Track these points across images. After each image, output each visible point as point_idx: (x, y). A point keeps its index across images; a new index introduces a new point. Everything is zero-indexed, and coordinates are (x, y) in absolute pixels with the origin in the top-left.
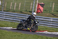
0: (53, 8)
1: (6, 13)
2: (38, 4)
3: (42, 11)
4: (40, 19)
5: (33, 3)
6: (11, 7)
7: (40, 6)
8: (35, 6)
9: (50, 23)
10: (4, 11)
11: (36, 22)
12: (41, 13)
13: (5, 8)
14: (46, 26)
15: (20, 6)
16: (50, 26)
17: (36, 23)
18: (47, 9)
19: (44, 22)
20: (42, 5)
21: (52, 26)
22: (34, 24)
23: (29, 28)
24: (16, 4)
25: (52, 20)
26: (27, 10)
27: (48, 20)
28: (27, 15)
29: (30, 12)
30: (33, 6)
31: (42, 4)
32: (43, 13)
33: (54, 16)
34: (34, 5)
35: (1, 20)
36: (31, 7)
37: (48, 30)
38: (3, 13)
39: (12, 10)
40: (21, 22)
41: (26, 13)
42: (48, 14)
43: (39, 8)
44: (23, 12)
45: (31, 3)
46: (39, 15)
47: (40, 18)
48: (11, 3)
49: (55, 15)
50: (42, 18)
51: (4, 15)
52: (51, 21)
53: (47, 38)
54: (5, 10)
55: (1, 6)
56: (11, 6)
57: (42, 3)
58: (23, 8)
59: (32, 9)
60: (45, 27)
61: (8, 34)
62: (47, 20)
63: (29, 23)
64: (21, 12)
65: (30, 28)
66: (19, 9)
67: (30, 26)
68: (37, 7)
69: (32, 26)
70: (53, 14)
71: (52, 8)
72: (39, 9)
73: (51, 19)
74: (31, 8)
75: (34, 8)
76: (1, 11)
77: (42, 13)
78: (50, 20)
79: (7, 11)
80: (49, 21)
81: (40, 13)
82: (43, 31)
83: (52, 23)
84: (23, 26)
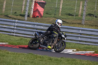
0: (61, 10)
2: (35, 2)
3: (42, 14)
4: (39, 27)
5: (27, 1)
7: (38, 5)
8: (30, 6)
11: (63, 36)
15: (4, 6)
18: (50, 11)
20: (42, 5)
26: (16, 13)
28: (17, 21)
29: (21, 15)
30: (26, 6)
31: (42, 3)
32: (43, 18)
34: (28, 4)
36: (23, 7)
41: (15, 17)
42: (51, 19)
43: (37, 10)
44: (10, 16)
46: (36, 21)
50: (42, 25)
53: (50, 59)
57: (42, 1)
58: (10, 9)
59: (25, 10)
63: (50, 38)
64: (7, 16)
65: (52, 46)
66: (4, 10)
68: (33, 7)
69: (55, 42)
71: (59, 9)
72: (36, 10)
74: (23, 9)
75: (27, 9)
84: (40, 43)
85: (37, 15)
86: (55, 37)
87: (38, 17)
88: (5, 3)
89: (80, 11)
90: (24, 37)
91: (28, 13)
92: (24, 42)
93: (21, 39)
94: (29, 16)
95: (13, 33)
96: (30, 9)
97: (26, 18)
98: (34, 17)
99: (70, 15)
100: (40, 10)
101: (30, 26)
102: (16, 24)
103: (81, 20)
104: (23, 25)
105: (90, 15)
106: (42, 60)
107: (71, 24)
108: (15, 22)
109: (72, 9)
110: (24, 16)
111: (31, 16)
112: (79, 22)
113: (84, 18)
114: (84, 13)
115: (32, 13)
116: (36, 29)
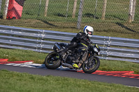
0: (47, 8)
3: (20, 13)
8: (4, 3)
9: (40, 43)
12: (17, 20)
14: (30, 49)
16: (39, 48)
18: (32, 10)
19: (25, 41)
20: (21, 1)
21: (43, 49)
22: (89, 53)
25: (43, 36)
27: (34, 35)
32: (22, 20)
33: (48, 25)
37: (34, 59)
42: (34, 22)
43: (14, 8)
46: (12, 24)
49: (52, 23)
50: (20, 30)
52: (40, 38)
53: (32, 78)
60: (26, 52)
62: (31, 35)
65: (80, 65)
68: (7, 5)
70: (46, 22)
71: (44, 6)
72: (12, 9)
73: (41, 33)
77: (20, 18)
78: (39, 35)
80: (36, 38)
82: (23, 61)
83: (43, 43)
84: (62, 60)
85: (14, 15)
86: (84, 52)
87: (14, 18)
89: (75, 10)
91: (1, 13)
94: (1, 17)
96: (3, 8)
98: (9, 18)
99: (59, 15)
100: (17, 9)
103: (76, 22)
105: (88, 15)
106: (20, 80)
107: (61, 28)
109: (63, 7)
111: (5, 18)
112: (72, 25)
113: (80, 19)
114: (80, 13)
116: (13, 36)
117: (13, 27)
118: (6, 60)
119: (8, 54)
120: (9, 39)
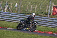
1: (22, 15)
2: (54, 6)
5: (49, 6)
6: (27, 10)
7: (55, 8)
8: (51, 8)
10: (20, 13)
13: (21, 10)
15: (36, 9)
17: (35, 23)
22: (33, 24)
23: (28, 28)
24: (32, 6)
26: (42, 12)
28: (43, 17)
29: (45, 14)
30: (48, 8)
34: (50, 8)
35: (18, 22)
36: (47, 9)
38: (19, 15)
39: (28, 13)
40: (21, 22)
41: (42, 15)
43: (55, 11)
44: (39, 14)
45: (46, 5)
46: (54, 17)
47: (55, 20)
48: (28, 6)
51: (20, 17)
54: (22, 12)
55: (17, 8)
56: (27, 8)
58: (39, 10)
59: (48, 11)
61: (24, 36)
63: (28, 23)
64: (37, 14)
66: (35, 11)
67: (29, 26)
69: (31, 26)
72: (54, 11)
75: (49, 10)
76: (18, 13)
79: (23, 13)
81: (55, 16)
85: (55, 14)
88: (36, 7)
90: (47, 27)
91: (50, 13)
92: (47, 30)
93: (46, 28)
94: (50, 14)
95: (41, 24)
96: (51, 11)
97: (48, 16)
98: (53, 15)
101: (51, 20)
102: (43, 19)
104: (47, 20)
108: (42, 18)
110: (47, 14)
115: (52, 12)
116: (55, 22)
117: (55, 19)
118: (52, 32)
119: (53, 29)
120: (53, 24)
